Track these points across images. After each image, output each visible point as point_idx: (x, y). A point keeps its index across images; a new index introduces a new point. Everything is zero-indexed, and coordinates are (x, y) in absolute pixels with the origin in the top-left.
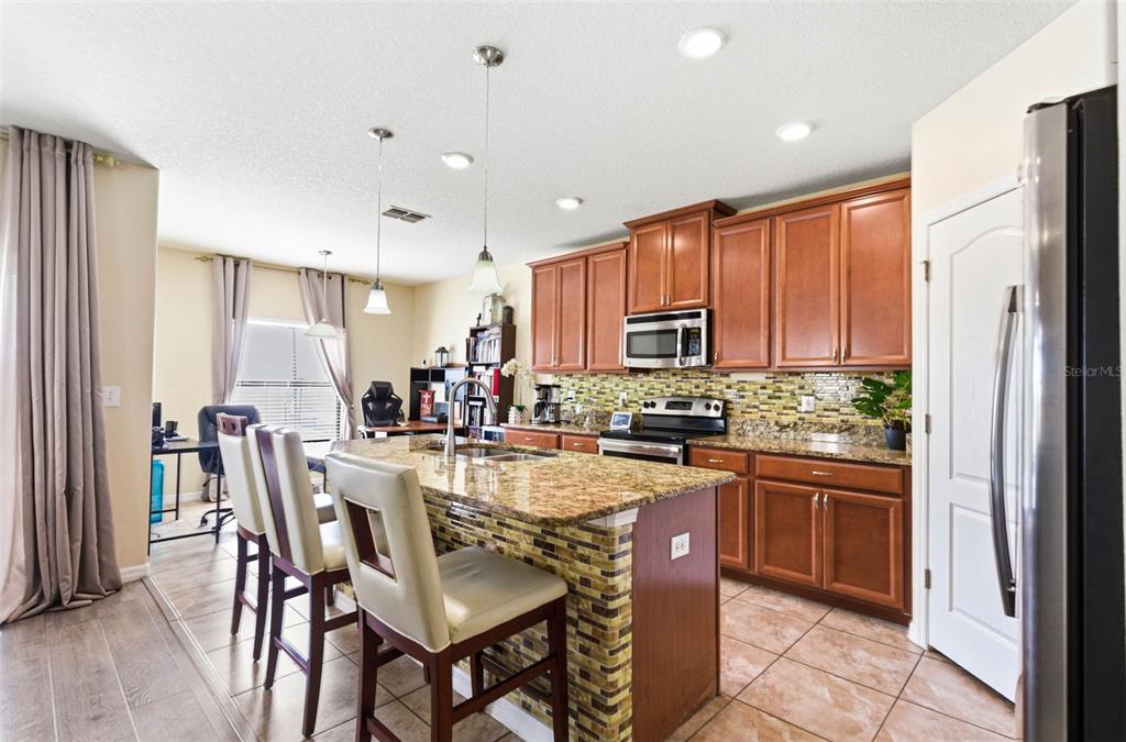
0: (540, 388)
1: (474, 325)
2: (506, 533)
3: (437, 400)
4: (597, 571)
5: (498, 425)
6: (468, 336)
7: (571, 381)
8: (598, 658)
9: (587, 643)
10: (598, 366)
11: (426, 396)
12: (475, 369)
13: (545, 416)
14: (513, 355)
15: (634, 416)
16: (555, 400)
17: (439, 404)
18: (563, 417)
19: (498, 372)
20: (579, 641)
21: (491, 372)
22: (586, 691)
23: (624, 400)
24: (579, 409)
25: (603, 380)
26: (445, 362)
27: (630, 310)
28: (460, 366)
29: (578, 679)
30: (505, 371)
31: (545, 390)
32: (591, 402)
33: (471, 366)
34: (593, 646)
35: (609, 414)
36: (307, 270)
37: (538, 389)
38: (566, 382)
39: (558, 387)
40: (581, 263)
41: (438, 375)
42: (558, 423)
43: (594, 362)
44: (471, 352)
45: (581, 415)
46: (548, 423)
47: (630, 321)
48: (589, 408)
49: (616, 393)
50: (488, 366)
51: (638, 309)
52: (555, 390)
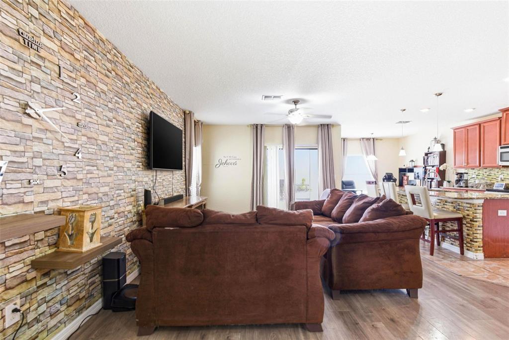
0: (457, 174)
1: (427, 152)
2: (445, 206)
3: (409, 179)
4: (471, 213)
5: (439, 187)
6: (424, 155)
7: (474, 171)
8: (471, 231)
9: (469, 228)
10: (486, 165)
11: (405, 178)
12: (427, 167)
13: (460, 184)
14: (445, 162)
15: (506, 184)
16: (465, 178)
17: (410, 181)
18: (469, 185)
19: (438, 169)
20: (467, 228)
21: (435, 168)
22: (468, 238)
23: (501, 178)
24: (477, 182)
25: (490, 170)
26: (413, 165)
27: (503, 143)
28: (420, 167)
29: (466, 236)
30: (441, 168)
31: (461, 175)
32: (484, 179)
33: (425, 167)
34: (470, 228)
35: (494, 183)
36: (363, 138)
37: (457, 175)
38: (471, 172)
39: (467, 173)
40: (477, 127)
41: (411, 170)
42: (467, 187)
43: (484, 164)
44: (425, 161)
45: (478, 184)
46: (462, 187)
47: (501, 148)
48: (483, 181)
49: (497, 176)
50: (433, 166)
51: (506, 143)
52: (465, 175)
